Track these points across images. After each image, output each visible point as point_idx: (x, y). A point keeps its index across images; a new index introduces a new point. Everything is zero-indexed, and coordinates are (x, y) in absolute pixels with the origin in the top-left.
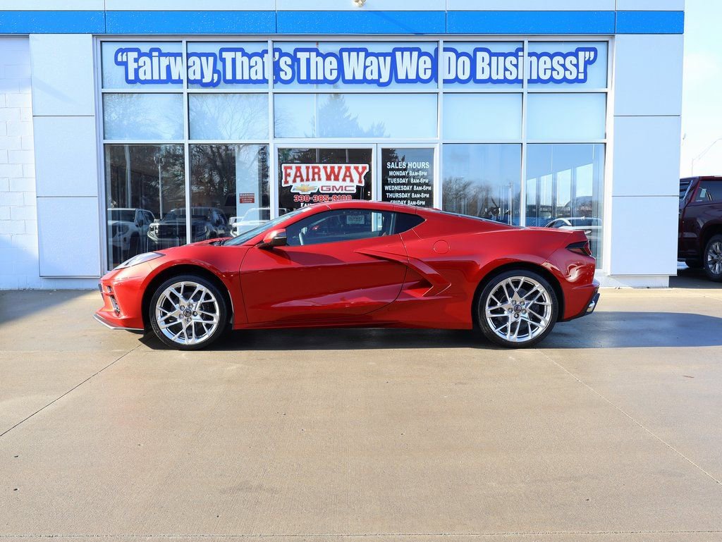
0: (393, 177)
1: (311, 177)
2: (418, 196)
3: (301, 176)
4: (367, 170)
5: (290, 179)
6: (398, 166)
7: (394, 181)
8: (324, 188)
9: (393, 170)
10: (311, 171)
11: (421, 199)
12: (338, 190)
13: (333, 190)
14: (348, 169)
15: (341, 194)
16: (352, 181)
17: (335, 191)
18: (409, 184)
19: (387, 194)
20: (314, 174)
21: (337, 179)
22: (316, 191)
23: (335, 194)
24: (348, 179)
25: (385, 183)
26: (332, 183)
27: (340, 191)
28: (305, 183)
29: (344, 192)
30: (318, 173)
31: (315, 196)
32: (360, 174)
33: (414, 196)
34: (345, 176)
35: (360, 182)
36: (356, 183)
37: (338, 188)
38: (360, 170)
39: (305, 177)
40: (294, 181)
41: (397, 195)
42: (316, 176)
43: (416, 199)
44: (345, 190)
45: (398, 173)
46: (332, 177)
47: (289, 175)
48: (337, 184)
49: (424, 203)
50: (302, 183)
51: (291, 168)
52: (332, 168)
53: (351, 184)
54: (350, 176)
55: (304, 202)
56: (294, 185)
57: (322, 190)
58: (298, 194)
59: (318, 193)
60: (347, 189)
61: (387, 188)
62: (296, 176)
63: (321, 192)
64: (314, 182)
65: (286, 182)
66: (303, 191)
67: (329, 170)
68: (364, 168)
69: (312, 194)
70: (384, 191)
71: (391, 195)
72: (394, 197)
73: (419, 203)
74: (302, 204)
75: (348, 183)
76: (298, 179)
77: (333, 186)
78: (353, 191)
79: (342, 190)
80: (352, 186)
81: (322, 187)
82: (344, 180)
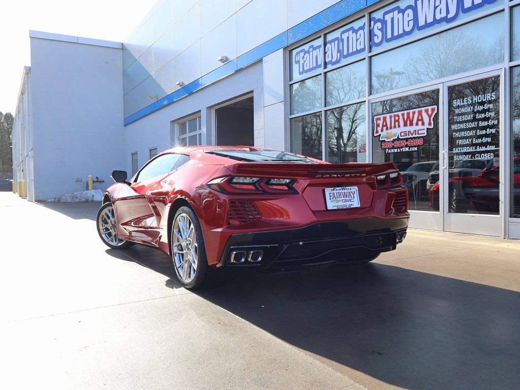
0: (458, 115)
1: (393, 125)
2: (484, 132)
3: (386, 125)
4: (436, 112)
5: (379, 129)
6: (463, 102)
7: (460, 119)
8: (403, 134)
9: (458, 107)
10: (393, 119)
11: (486, 136)
12: (412, 135)
13: (409, 135)
14: (420, 113)
15: (414, 138)
16: (423, 124)
17: (410, 136)
18: (474, 120)
19: (454, 133)
20: (395, 121)
21: (411, 124)
22: (396, 138)
23: (411, 138)
24: (420, 123)
25: (451, 122)
26: (408, 128)
27: (414, 136)
28: (389, 131)
29: (417, 136)
30: (398, 121)
31: (396, 142)
32: (430, 117)
33: (479, 133)
34: (418, 120)
35: (430, 124)
36: (427, 126)
37: (412, 132)
38: (430, 112)
39: (389, 126)
40: (382, 130)
41: (462, 134)
42: (397, 124)
43: (481, 137)
44: (418, 134)
45: (463, 110)
46: (408, 123)
47: (378, 125)
48: (412, 129)
49: (489, 140)
50: (387, 131)
51: (379, 119)
52: (408, 114)
53: (423, 127)
54: (422, 120)
55: (389, 148)
56: (382, 134)
57: (401, 136)
58: (384, 141)
59: (398, 139)
60: (420, 132)
61: (453, 127)
62: (383, 126)
63: (400, 138)
64: (395, 129)
65: (377, 132)
66: (388, 138)
67: (406, 116)
68: (433, 110)
69: (394, 140)
70: (451, 131)
71: (457, 135)
72: (460, 136)
73: (485, 140)
74: (387, 150)
75: (420, 126)
76: (385, 128)
77: (409, 131)
78: (424, 133)
79: (416, 134)
80: (424, 129)
81: (401, 133)
82: (417, 124)
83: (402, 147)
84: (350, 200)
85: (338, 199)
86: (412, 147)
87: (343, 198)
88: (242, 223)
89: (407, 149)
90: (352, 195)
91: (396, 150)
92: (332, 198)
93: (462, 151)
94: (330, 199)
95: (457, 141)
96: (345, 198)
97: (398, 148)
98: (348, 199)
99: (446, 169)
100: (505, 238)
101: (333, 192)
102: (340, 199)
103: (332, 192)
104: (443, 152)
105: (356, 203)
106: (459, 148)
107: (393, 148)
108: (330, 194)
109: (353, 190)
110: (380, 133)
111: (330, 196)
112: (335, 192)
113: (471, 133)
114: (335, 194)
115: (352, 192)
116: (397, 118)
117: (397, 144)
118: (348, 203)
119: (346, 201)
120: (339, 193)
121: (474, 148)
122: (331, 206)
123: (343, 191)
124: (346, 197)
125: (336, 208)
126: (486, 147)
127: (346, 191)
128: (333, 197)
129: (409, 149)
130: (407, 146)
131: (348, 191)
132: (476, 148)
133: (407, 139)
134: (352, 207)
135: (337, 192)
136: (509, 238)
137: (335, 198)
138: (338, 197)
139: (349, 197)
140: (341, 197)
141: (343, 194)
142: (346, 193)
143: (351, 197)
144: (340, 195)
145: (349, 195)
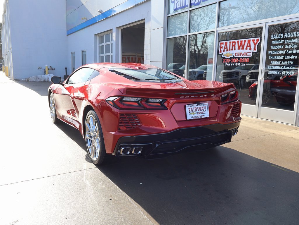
0: (274, 45)
1: (231, 48)
2: (289, 57)
3: (227, 48)
4: (259, 42)
5: (222, 50)
6: (278, 37)
7: (274, 47)
8: (237, 54)
9: (274, 40)
10: (231, 44)
11: (291, 60)
12: (243, 55)
13: (241, 55)
14: (249, 41)
15: (244, 58)
16: (250, 49)
17: (242, 56)
18: (284, 49)
19: (270, 57)
20: (233, 46)
21: (243, 49)
22: (232, 56)
23: (242, 58)
24: (248, 48)
25: (269, 49)
26: (241, 51)
27: (244, 56)
28: (228, 52)
30: (234, 46)
31: (232, 59)
32: (255, 44)
33: (286, 57)
34: (247, 46)
35: (255, 49)
36: (252, 50)
37: (243, 54)
38: (255, 42)
39: (228, 48)
40: (224, 51)
41: (275, 57)
42: (234, 47)
43: (287, 60)
44: (247, 55)
45: (277, 42)
46: (241, 47)
47: (222, 48)
48: (243, 51)
49: (292, 63)
50: (227, 52)
51: (223, 43)
52: (241, 42)
53: (250, 51)
54: (250, 46)
55: (227, 63)
56: (224, 53)
57: (235, 56)
58: (225, 58)
59: (234, 57)
60: (248, 54)
61: (270, 53)
62: (225, 48)
64: (232, 51)
65: (221, 52)
66: (227, 56)
68: (258, 40)
69: (231, 58)
70: (268, 55)
71: (272, 58)
72: (273, 59)
73: (289, 63)
74: (226, 64)
75: (248, 51)
76: (226, 50)
77: (241, 53)
78: (250, 55)
79: (245, 55)
80: (251, 53)
81: (236, 54)
82: (246, 49)
83: (236, 63)
84: (203, 113)
86: (242, 63)
88: (129, 129)
89: (239, 64)
90: (204, 109)
91: (232, 65)
93: (274, 69)
94: (189, 112)
95: (271, 62)
97: (233, 63)
99: (262, 79)
100: (295, 126)
101: (192, 107)
103: (191, 107)
104: (262, 68)
105: (206, 115)
106: (272, 67)
107: (230, 63)
108: (189, 109)
109: (205, 106)
110: (222, 52)
111: (189, 110)
112: (193, 107)
113: (281, 58)
114: (193, 109)
115: (204, 107)
116: (234, 44)
117: (232, 60)
118: (201, 115)
119: (200, 113)
121: (282, 67)
122: (189, 117)
123: (198, 106)
124: (200, 110)
125: (193, 118)
126: (289, 67)
127: (200, 106)
128: (191, 111)
129: (240, 64)
130: (239, 62)
131: (201, 106)
132: (283, 67)
133: (239, 58)
134: (204, 117)
135: (194, 107)
136: (298, 126)
137: (193, 112)
138: (195, 110)
139: (202, 111)
140: (197, 111)
141: (198, 108)
142: (200, 108)
143: (204, 111)
144: (196, 109)
145: (202, 109)
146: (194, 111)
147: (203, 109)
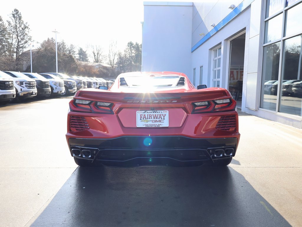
84: (160, 121)
85: (149, 120)
87: (153, 119)
88: (78, 131)
90: (163, 117)
92: (142, 118)
94: (141, 119)
96: (155, 119)
98: (158, 120)
101: (145, 114)
102: (151, 119)
103: (143, 114)
105: (165, 124)
108: (141, 115)
109: (164, 114)
111: (141, 117)
112: (146, 114)
114: (146, 116)
115: (163, 115)
118: (157, 123)
119: (156, 121)
120: (150, 115)
122: (140, 124)
123: (154, 114)
124: (157, 118)
125: (145, 126)
127: (157, 114)
131: (159, 114)
134: (161, 126)
135: (149, 114)
137: (146, 119)
138: (149, 117)
139: (159, 119)
140: (152, 118)
141: (154, 116)
142: (157, 116)
143: (162, 119)
144: (151, 117)
145: (159, 117)
146: (148, 119)
147: (161, 117)
